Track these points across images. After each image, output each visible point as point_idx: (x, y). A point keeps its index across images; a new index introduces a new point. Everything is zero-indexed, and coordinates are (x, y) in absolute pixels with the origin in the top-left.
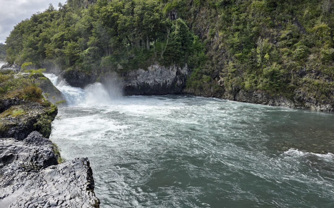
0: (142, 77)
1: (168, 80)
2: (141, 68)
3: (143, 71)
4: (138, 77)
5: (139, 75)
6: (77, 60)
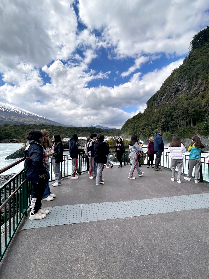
0: (188, 143)
1: (207, 144)
2: (187, 138)
3: (189, 139)
4: (185, 143)
5: (186, 142)
6: (151, 134)
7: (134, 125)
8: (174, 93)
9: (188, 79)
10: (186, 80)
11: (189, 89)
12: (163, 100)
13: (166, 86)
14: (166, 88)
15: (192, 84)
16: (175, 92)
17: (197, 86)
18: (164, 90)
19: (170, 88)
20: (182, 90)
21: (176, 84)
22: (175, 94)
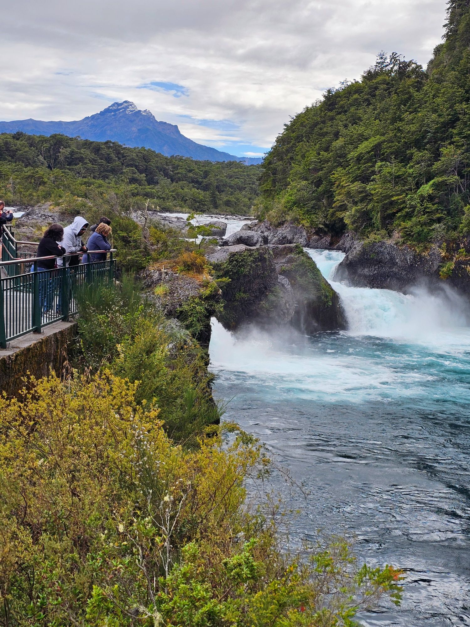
6: (397, 212)
7: (327, 150)
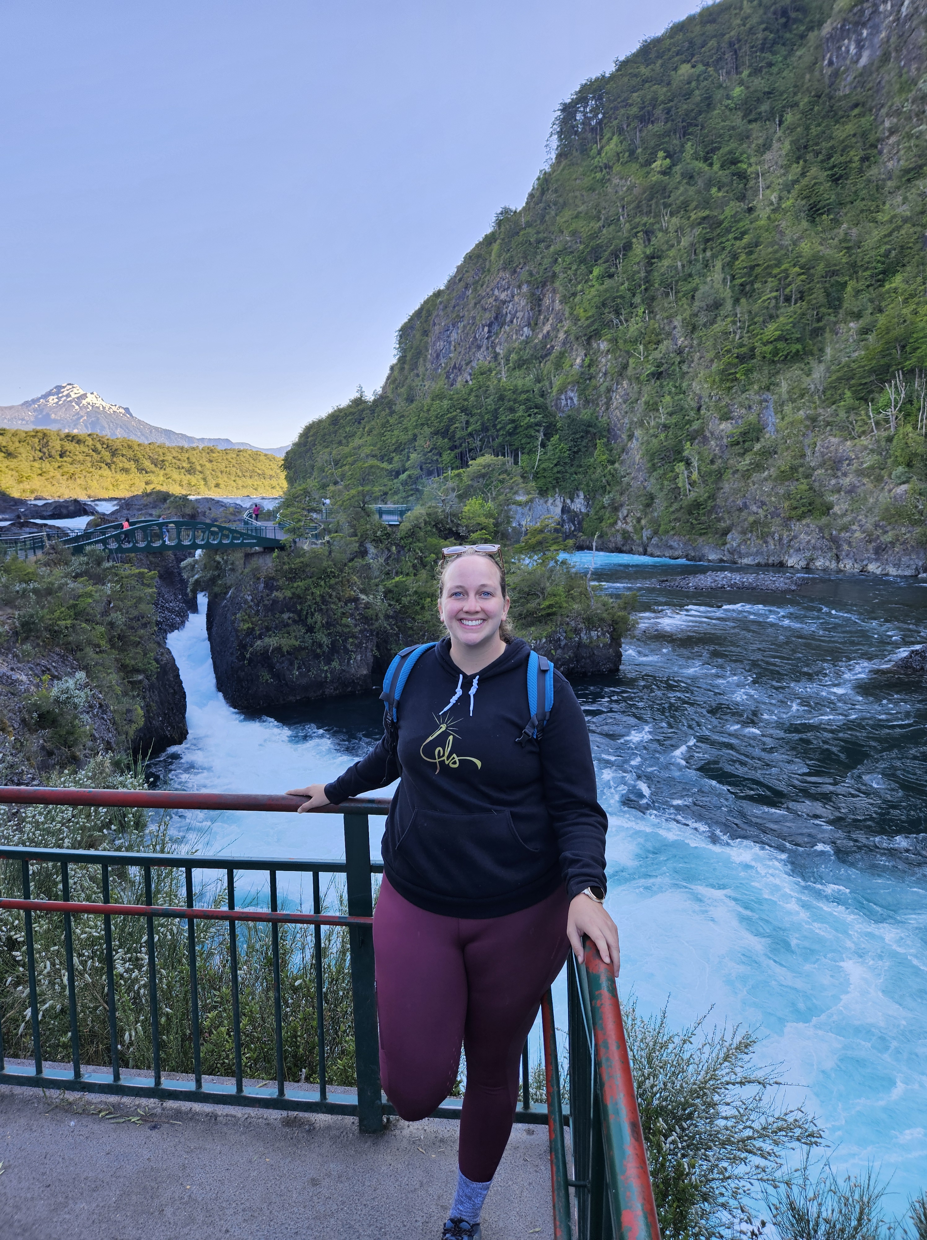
8: (486, 329)
9: (528, 283)
10: (525, 288)
11: (533, 324)
12: (452, 348)
13: (466, 288)
14: (464, 293)
15: (540, 305)
16: (490, 326)
17: (550, 321)
18: (458, 305)
19: (476, 304)
20: (512, 322)
21: (496, 292)
22: (489, 332)
